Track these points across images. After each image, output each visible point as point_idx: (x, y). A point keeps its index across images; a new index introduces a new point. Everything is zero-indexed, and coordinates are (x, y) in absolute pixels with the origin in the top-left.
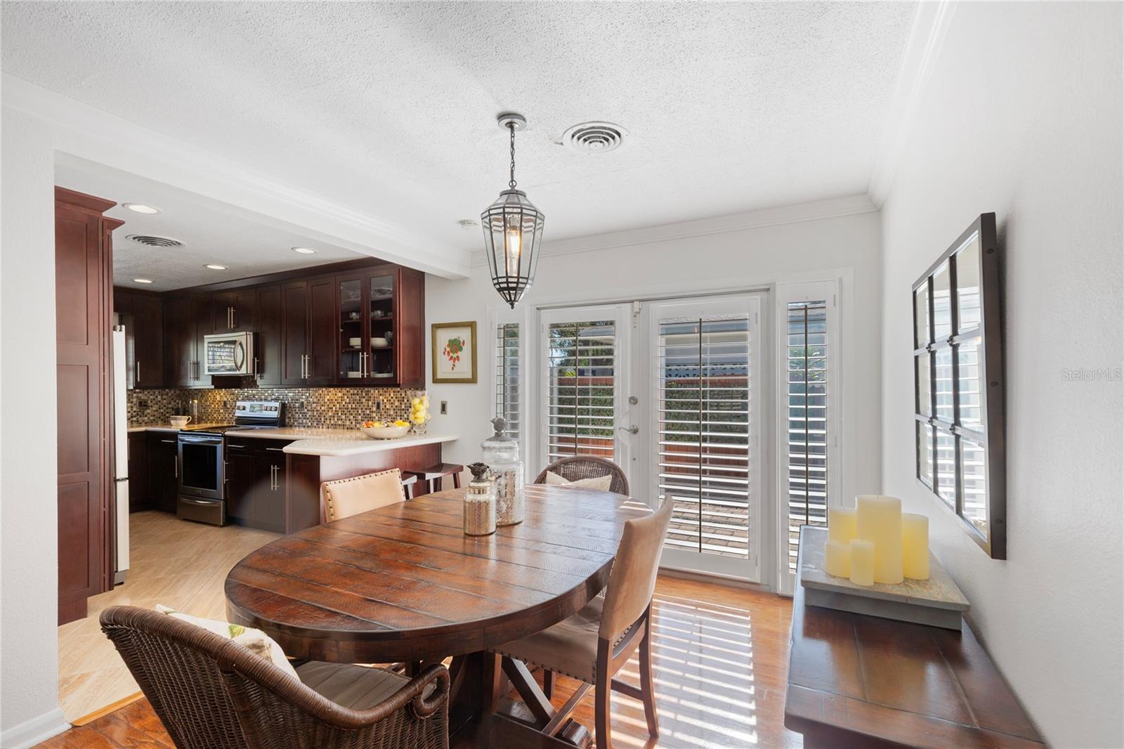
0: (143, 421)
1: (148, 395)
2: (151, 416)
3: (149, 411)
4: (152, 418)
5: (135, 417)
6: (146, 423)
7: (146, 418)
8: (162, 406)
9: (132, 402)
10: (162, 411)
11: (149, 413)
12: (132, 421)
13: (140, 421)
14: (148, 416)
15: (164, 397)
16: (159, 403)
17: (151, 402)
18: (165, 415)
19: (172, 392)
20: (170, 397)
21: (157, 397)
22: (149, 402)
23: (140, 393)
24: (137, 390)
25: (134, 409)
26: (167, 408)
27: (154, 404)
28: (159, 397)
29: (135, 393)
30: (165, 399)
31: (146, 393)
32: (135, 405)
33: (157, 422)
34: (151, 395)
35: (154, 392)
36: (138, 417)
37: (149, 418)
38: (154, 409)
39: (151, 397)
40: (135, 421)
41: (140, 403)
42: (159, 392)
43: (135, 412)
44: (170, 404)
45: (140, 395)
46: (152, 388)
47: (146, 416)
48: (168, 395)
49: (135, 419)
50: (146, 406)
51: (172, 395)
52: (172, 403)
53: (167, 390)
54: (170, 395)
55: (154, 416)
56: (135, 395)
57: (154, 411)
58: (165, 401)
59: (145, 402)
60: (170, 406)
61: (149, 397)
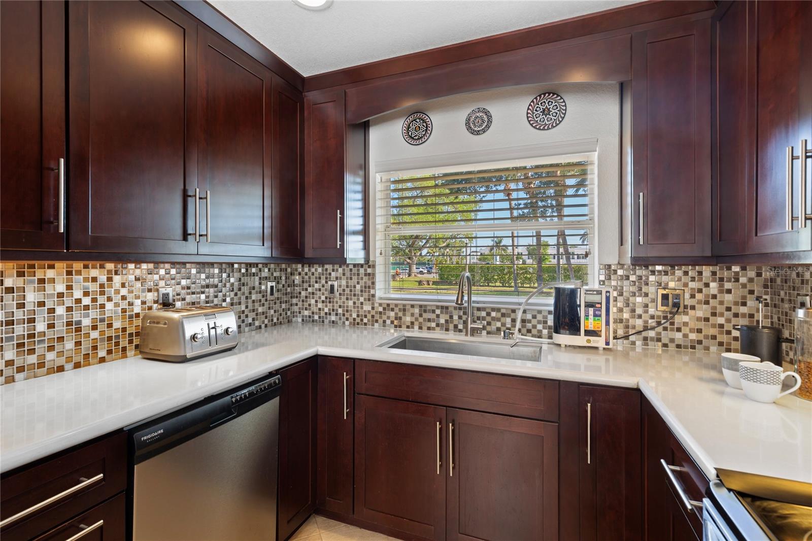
0: (672, 340)
1: (685, 279)
2: (692, 331)
3: (685, 318)
4: (693, 336)
5: (653, 328)
6: (678, 346)
7: (679, 336)
8: (720, 309)
9: (646, 295)
10: (721, 320)
11: (686, 324)
12: (645, 339)
13: (665, 340)
14: (685, 330)
15: (727, 285)
16: (711, 301)
17: (693, 296)
18: (729, 333)
19: (752, 274)
20: (744, 286)
21: (707, 285)
22: (687, 296)
23: (666, 273)
24: (658, 268)
25: (651, 311)
26: (736, 315)
27: (699, 302)
28: (713, 285)
29: (653, 272)
30: (729, 291)
31: (679, 273)
32: (653, 301)
33: (707, 348)
34: (693, 279)
35: (700, 273)
36: (660, 329)
37: (685, 336)
38: (700, 314)
39: (692, 285)
40: (652, 339)
41: (665, 297)
42: (714, 273)
43: (652, 317)
44: (744, 304)
45: (665, 279)
46: (696, 261)
47: (679, 330)
48: (737, 280)
49: (652, 334)
50: (676, 305)
51: (751, 280)
52: (749, 303)
53: (736, 269)
54: (743, 280)
55: (699, 331)
56: (652, 278)
57: (699, 319)
58: (728, 298)
59: (677, 296)
60: (743, 310)
61: (686, 285)
